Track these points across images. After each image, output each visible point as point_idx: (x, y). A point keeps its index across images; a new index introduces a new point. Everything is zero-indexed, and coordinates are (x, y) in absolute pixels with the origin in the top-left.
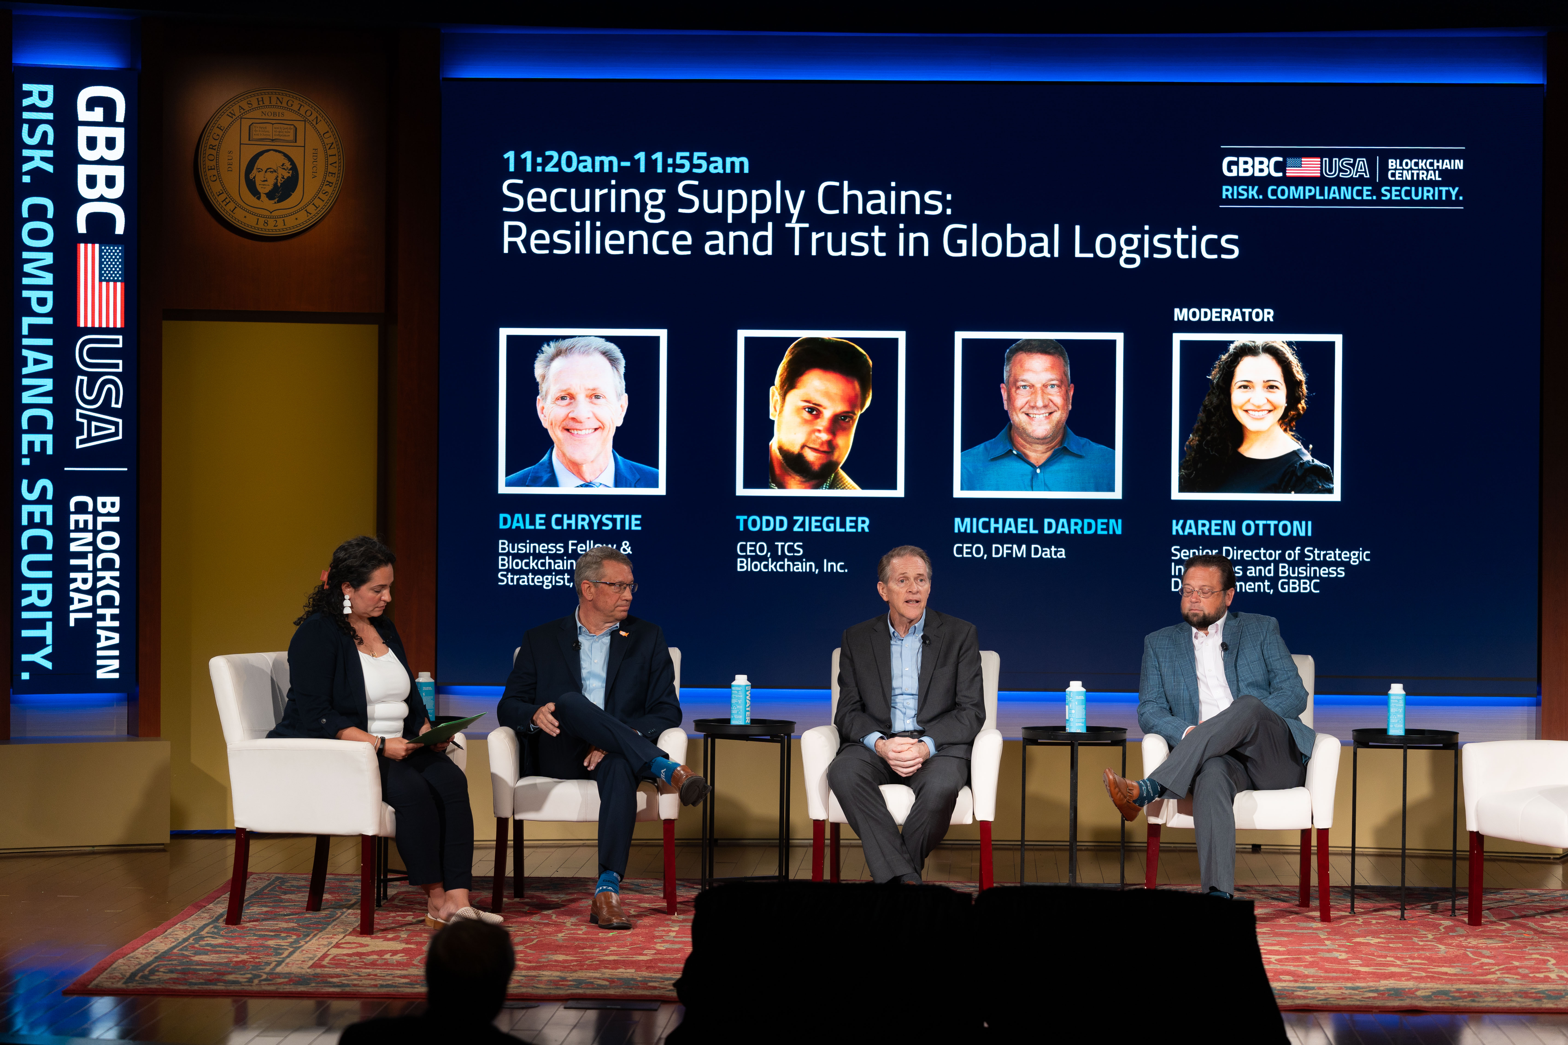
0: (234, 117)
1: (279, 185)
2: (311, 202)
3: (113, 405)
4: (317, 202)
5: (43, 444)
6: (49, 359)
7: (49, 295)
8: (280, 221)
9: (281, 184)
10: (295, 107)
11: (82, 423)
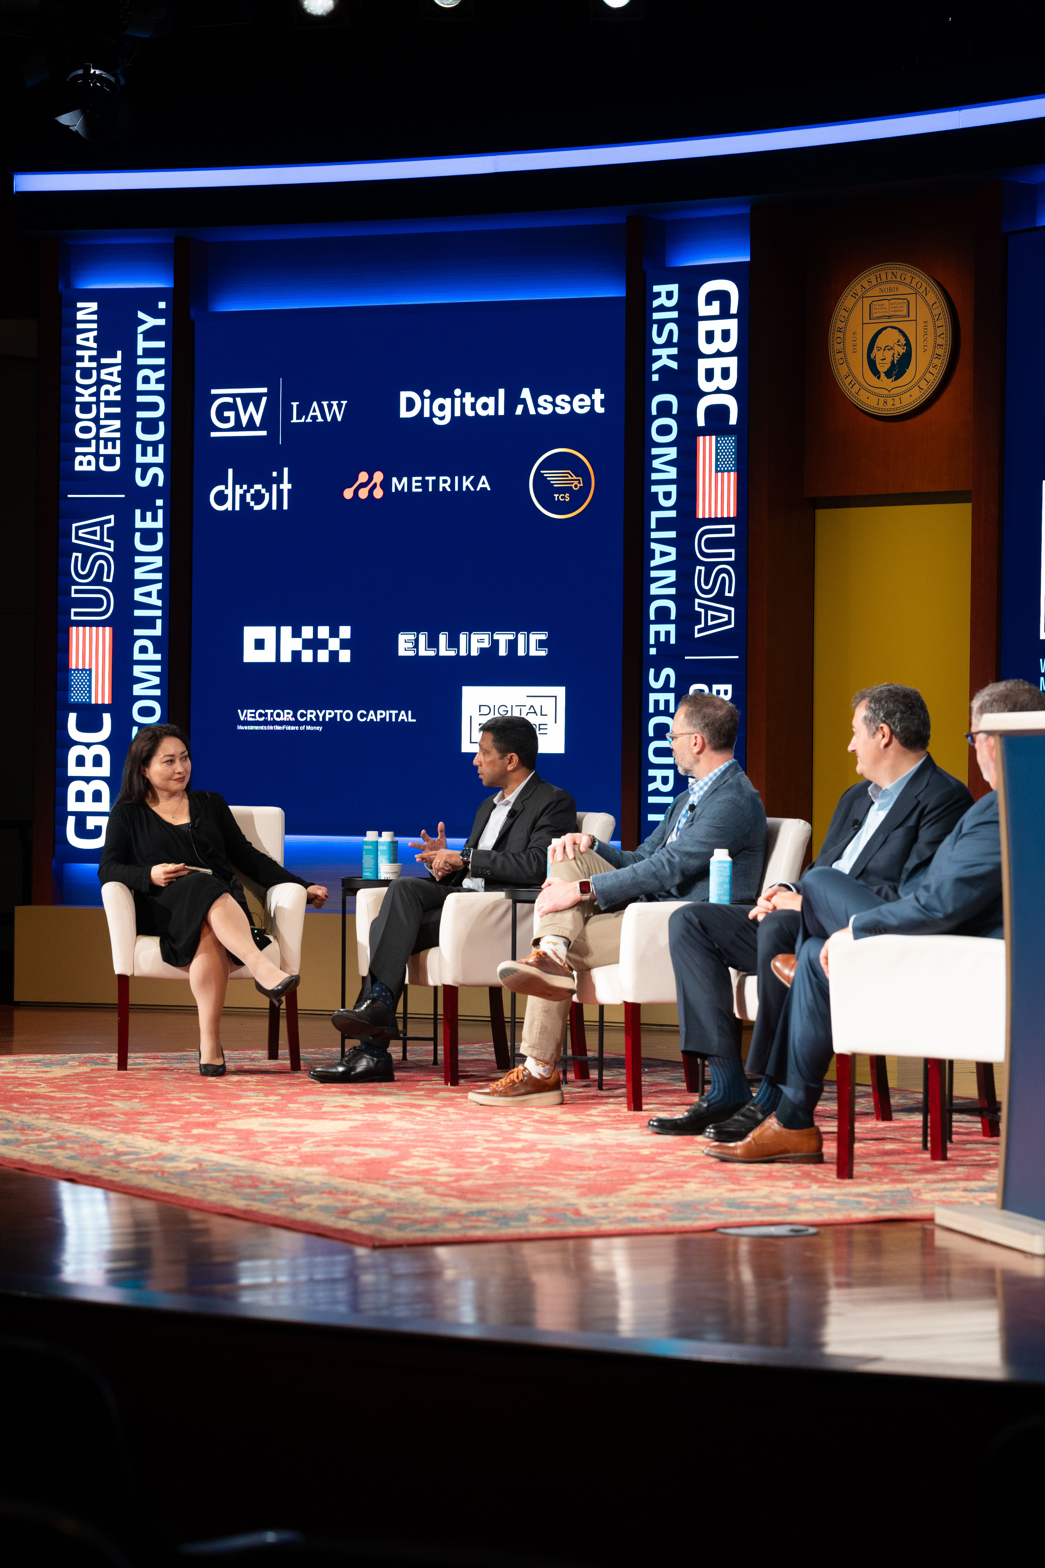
0: (857, 297)
1: (895, 362)
2: (923, 377)
3: (727, 594)
4: (928, 377)
5: (668, 634)
6: (672, 550)
7: (673, 489)
8: (897, 399)
9: (897, 361)
10: (908, 281)
11: (700, 613)
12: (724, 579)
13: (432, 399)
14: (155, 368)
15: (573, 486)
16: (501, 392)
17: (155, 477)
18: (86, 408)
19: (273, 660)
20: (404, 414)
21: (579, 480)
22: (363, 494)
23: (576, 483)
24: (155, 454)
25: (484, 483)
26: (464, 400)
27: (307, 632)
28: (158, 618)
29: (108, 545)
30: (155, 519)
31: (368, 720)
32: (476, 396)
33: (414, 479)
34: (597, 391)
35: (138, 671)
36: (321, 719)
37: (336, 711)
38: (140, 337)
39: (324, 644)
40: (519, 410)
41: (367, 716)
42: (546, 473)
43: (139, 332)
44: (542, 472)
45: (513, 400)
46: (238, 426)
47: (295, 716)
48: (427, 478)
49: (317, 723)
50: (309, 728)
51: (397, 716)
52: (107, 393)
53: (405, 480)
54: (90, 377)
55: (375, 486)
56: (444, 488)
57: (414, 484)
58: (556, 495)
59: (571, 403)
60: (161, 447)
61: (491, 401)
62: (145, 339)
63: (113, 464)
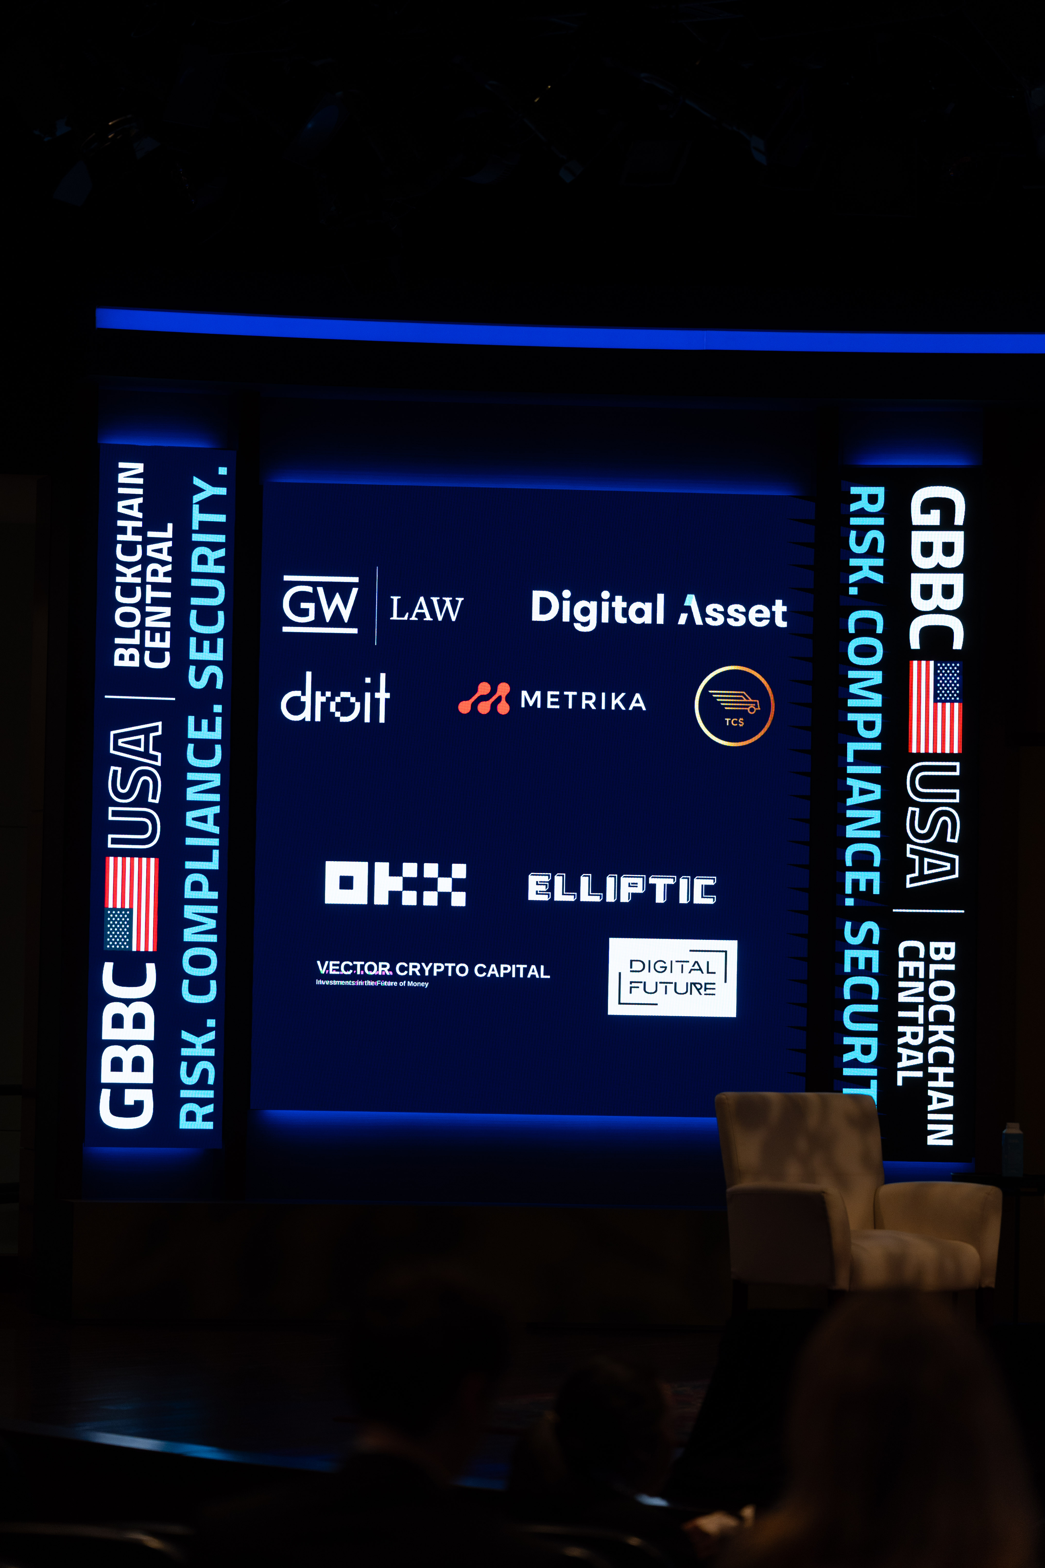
3: (949, 839)
5: (870, 882)
6: (877, 788)
7: (878, 718)
11: (914, 860)
12: (945, 823)
13: (573, 601)
14: (214, 546)
15: (748, 709)
16: (661, 598)
17: (213, 677)
18: (129, 590)
19: (365, 901)
20: (537, 616)
21: (756, 703)
22: (484, 708)
23: (752, 706)
24: (213, 649)
25: (638, 702)
26: (614, 604)
27: (410, 869)
28: (215, 848)
29: (155, 758)
30: (211, 728)
31: (489, 975)
32: (629, 601)
33: (550, 693)
34: (779, 602)
35: (189, 912)
36: (427, 974)
37: (446, 964)
38: (196, 508)
39: (431, 885)
40: (683, 619)
41: (487, 970)
42: (717, 694)
43: (194, 502)
44: (710, 692)
45: (675, 607)
46: (319, 620)
47: (392, 969)
48: (566, 693)
49: (422, 978)
50: (410, 984)
51: (526, 971)
52: (155, 573)
53: (538, 694)
54: (134, 553)
55: (499, 699)
56: (587, 705)
57: (549, 700)
58: (728, 720)
59: (746, 614)
60: (220, 642)
61: (647, 607)
62: (201, 511)
63: (162, 660)
